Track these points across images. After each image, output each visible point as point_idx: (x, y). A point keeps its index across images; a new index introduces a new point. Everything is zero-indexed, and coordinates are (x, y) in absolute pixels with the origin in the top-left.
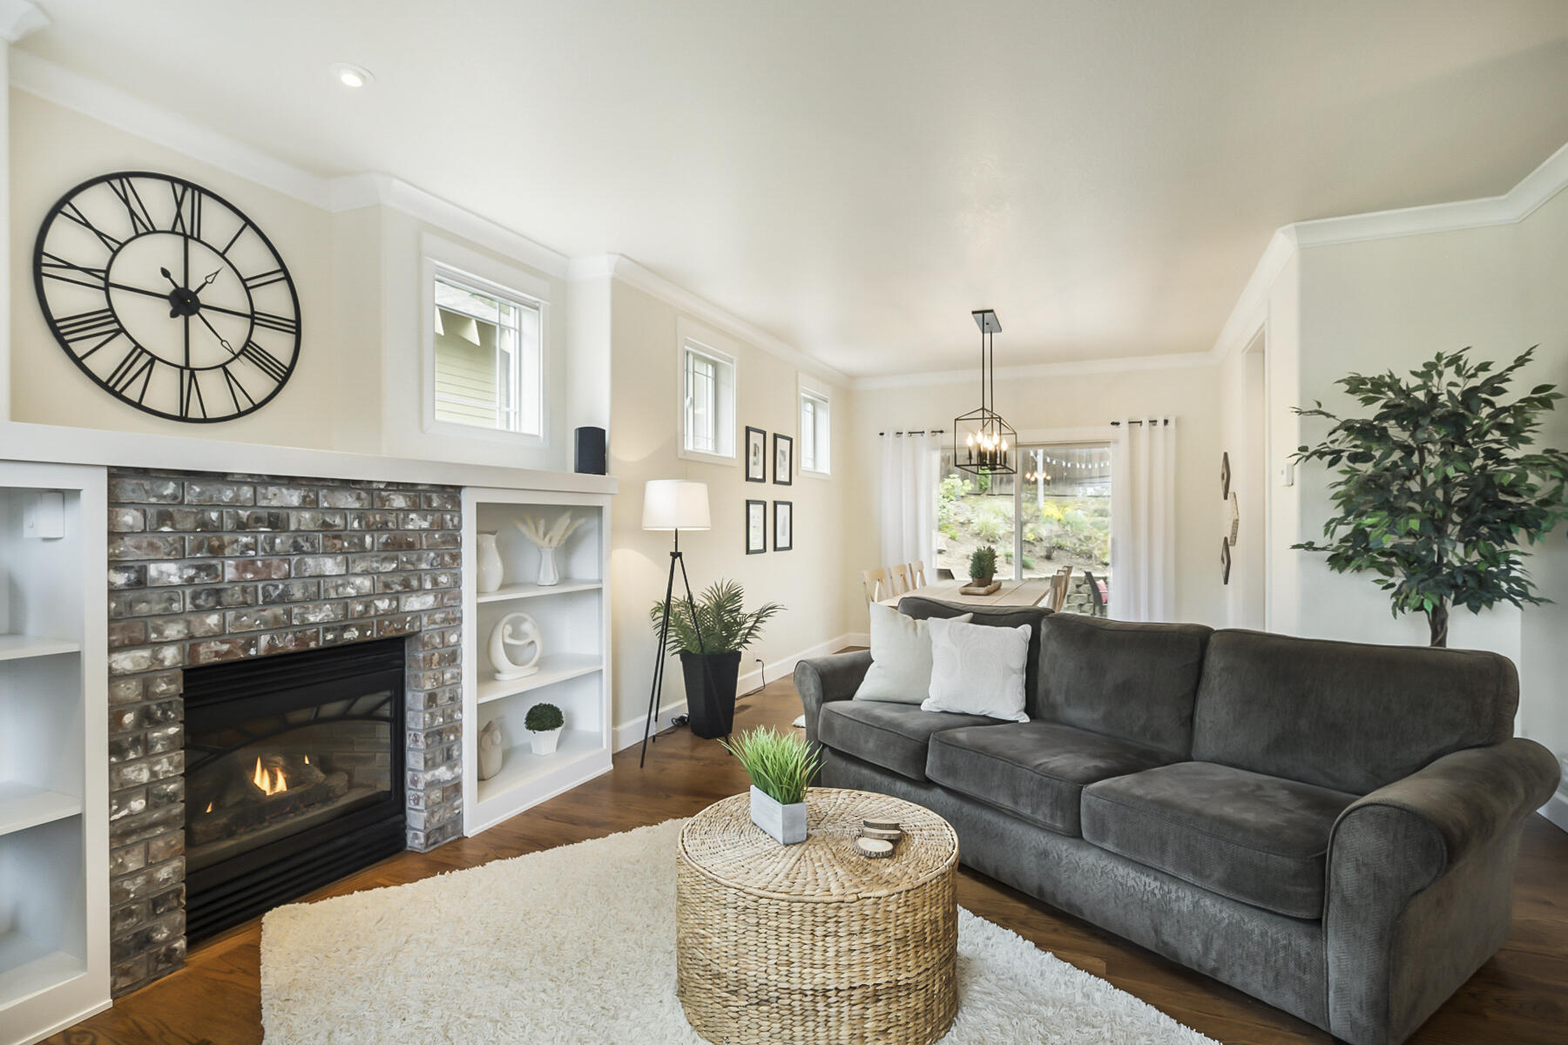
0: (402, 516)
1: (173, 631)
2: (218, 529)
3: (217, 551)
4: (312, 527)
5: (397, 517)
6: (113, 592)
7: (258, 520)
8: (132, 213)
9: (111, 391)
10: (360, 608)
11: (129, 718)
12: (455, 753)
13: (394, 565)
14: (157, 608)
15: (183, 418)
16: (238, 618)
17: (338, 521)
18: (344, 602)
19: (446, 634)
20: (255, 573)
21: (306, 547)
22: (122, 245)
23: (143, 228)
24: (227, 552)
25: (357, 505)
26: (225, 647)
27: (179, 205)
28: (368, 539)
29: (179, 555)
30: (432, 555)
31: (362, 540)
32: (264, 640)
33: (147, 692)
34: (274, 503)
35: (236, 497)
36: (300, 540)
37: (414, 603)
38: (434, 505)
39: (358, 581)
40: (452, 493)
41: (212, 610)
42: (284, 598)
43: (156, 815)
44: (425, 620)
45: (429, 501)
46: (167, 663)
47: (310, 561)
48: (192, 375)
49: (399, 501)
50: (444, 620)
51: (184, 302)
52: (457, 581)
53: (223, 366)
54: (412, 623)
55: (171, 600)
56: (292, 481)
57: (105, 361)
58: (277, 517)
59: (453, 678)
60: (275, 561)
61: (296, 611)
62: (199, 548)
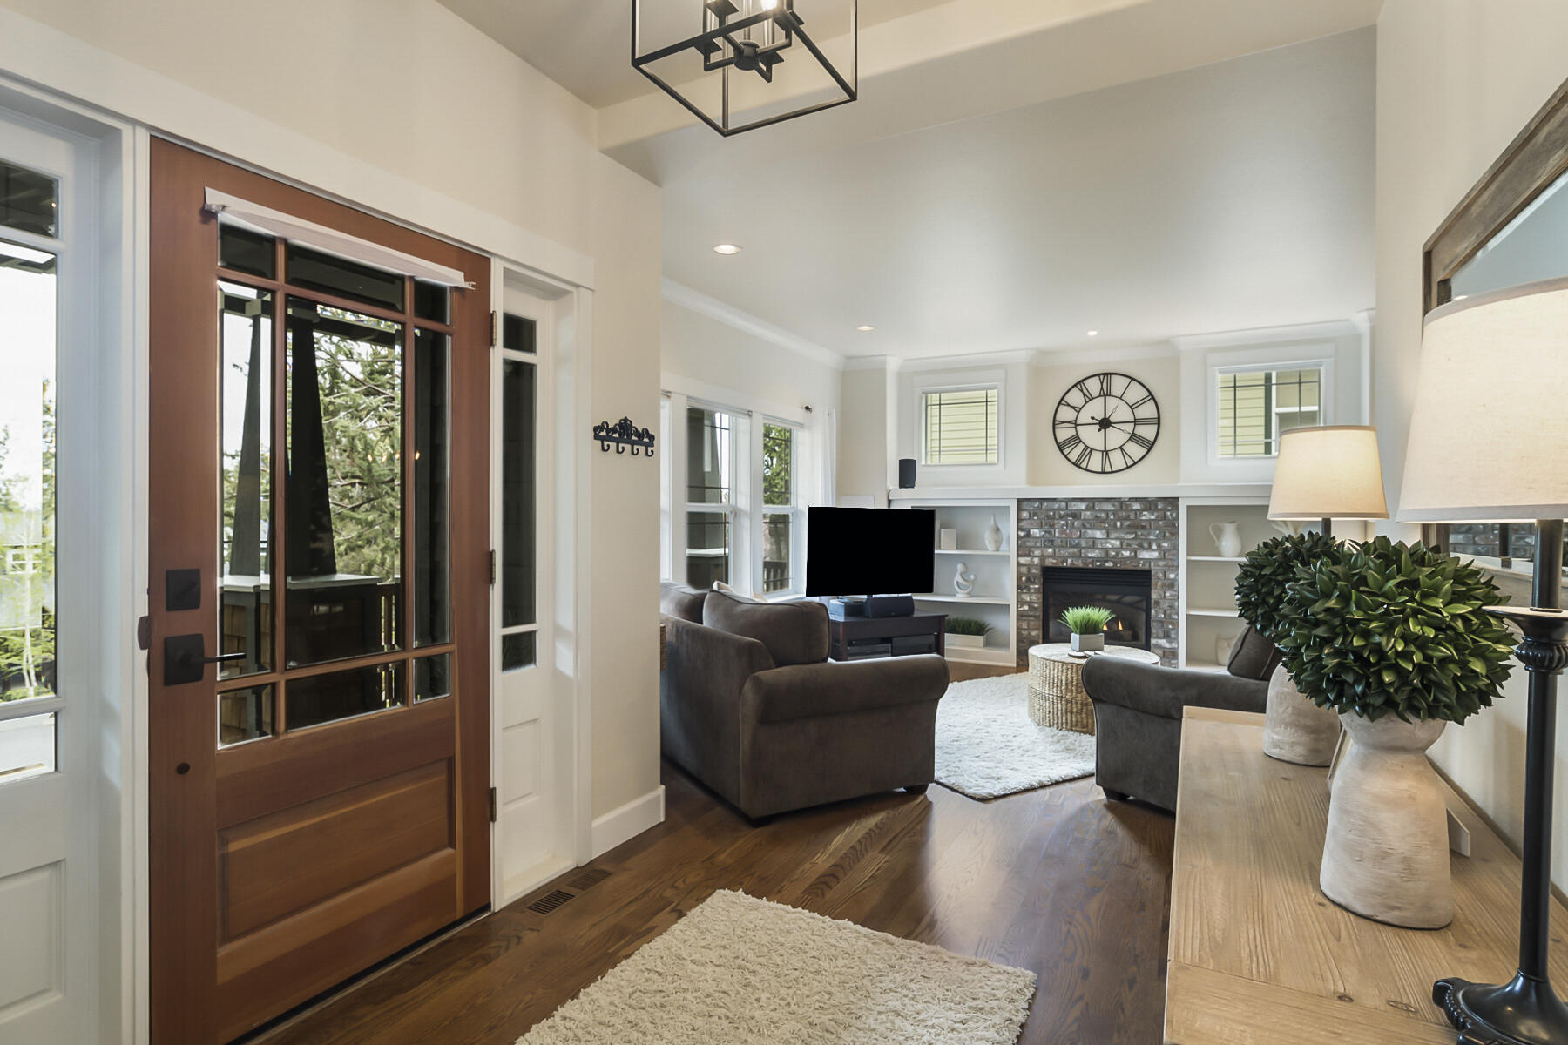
0: (1138, 513)
1: (1037, 553)
2: (1053, 518)
3: (1052, 526)
4: (1090, 518)
5: (1136, 514)
6: (1019, 538)
7: (1068, 515)
8: (1084, 394)
9: (1076, 465)
10: (1113, 553)
11: (1024, 579)
12: (1173, 636)
13: (1134, 536)
14: (1033, 544)
15: (1103, 472)
16: (1059, 551)
17: (1103, 515)
18: (1107, 551)
19: (1167, 573)
20: (1066, 534)
21: (1088, 526)
22: (1081, 409)
23: (1089, 398)
24: (1056, 526)
25: (1113, 508)
26: (1054, 561)
27: (1102, 383)
28: (1118, 524)
29: (1041, 527)
30: (1157, 532)
31: (1116, 524)
32: (1069, 561)
33: (1029, 570)
34: (1074, 508)
35: (1059, 507)
36: (1085, 523)
37: (1145, 555)
38: (1159, 507)
39: (1113, 542)
40: (1173, 502)
41: (1050, 547)
42: (1077, 546)
43: (1032, 613)
44: (1152, 564)
45: (1156, 506)
46: (1036, 563)
47: (1089, 532)
48: (1107, 454)
49: (1137, 506)
50: (1165, 566)
51: (1105, 424)
52: (1176, 547)
53: (1121, 448)
54: (1143, 565)
55: (1037, 542)
56: (1082, 500)
57: (1074, 456)
58: (1075, 514)
59: (1171, 595)
60: (1074, 531)
61: (1083, 551)
62: (1046, 525)
